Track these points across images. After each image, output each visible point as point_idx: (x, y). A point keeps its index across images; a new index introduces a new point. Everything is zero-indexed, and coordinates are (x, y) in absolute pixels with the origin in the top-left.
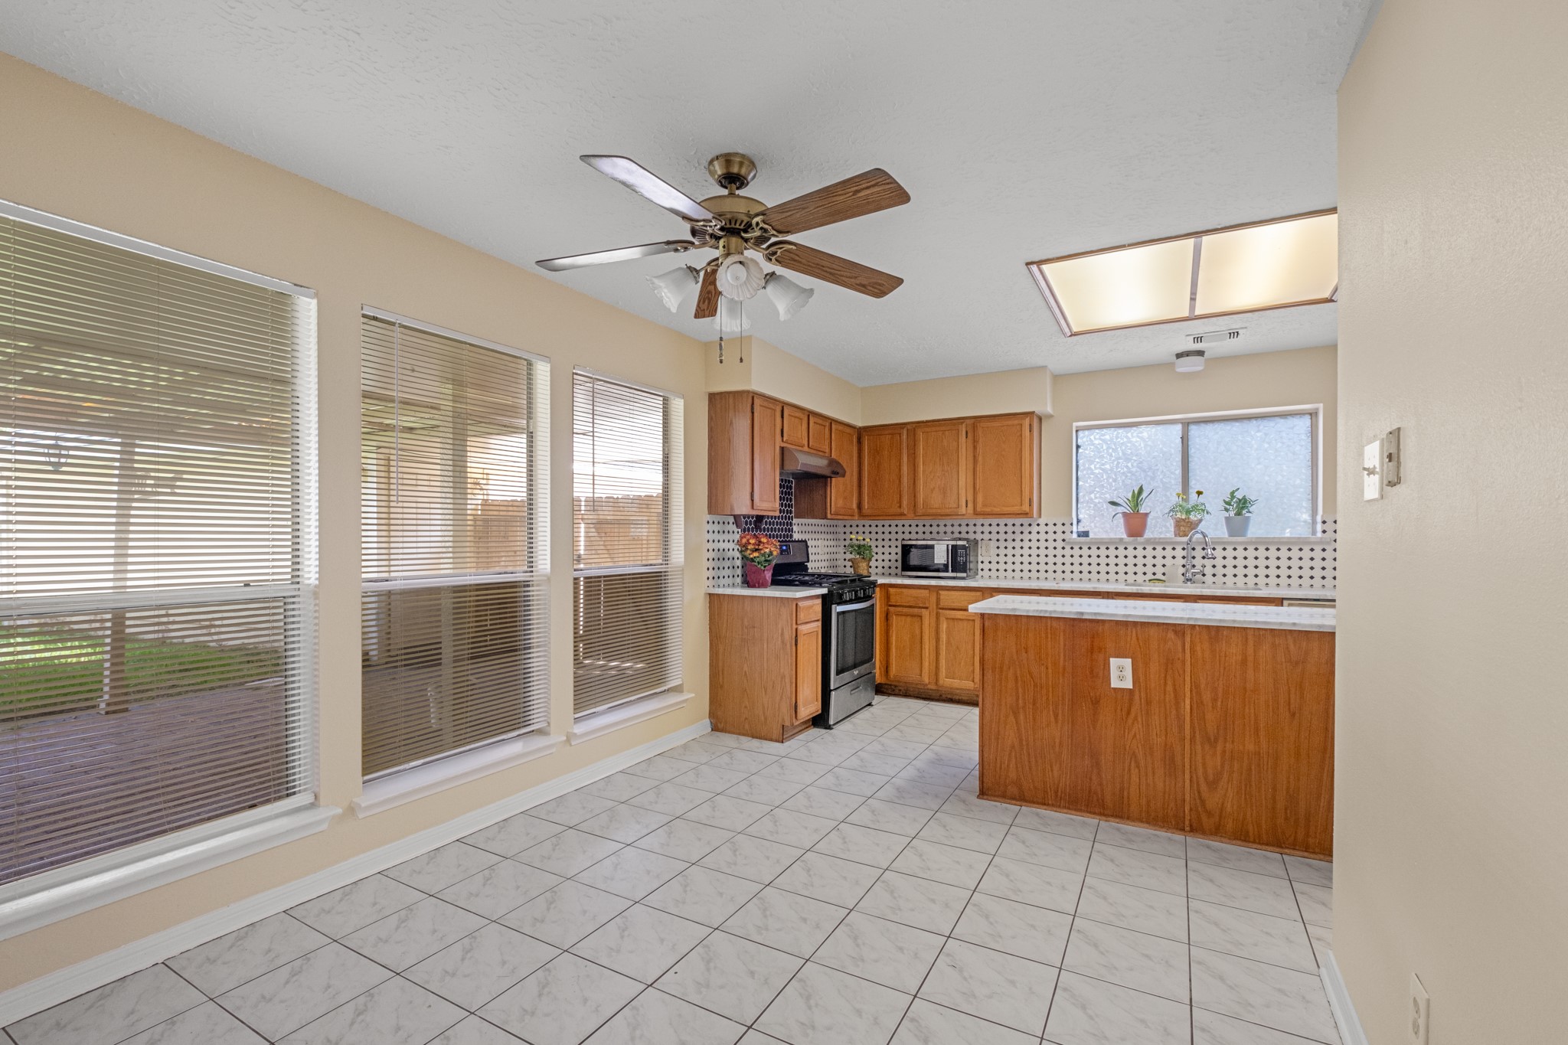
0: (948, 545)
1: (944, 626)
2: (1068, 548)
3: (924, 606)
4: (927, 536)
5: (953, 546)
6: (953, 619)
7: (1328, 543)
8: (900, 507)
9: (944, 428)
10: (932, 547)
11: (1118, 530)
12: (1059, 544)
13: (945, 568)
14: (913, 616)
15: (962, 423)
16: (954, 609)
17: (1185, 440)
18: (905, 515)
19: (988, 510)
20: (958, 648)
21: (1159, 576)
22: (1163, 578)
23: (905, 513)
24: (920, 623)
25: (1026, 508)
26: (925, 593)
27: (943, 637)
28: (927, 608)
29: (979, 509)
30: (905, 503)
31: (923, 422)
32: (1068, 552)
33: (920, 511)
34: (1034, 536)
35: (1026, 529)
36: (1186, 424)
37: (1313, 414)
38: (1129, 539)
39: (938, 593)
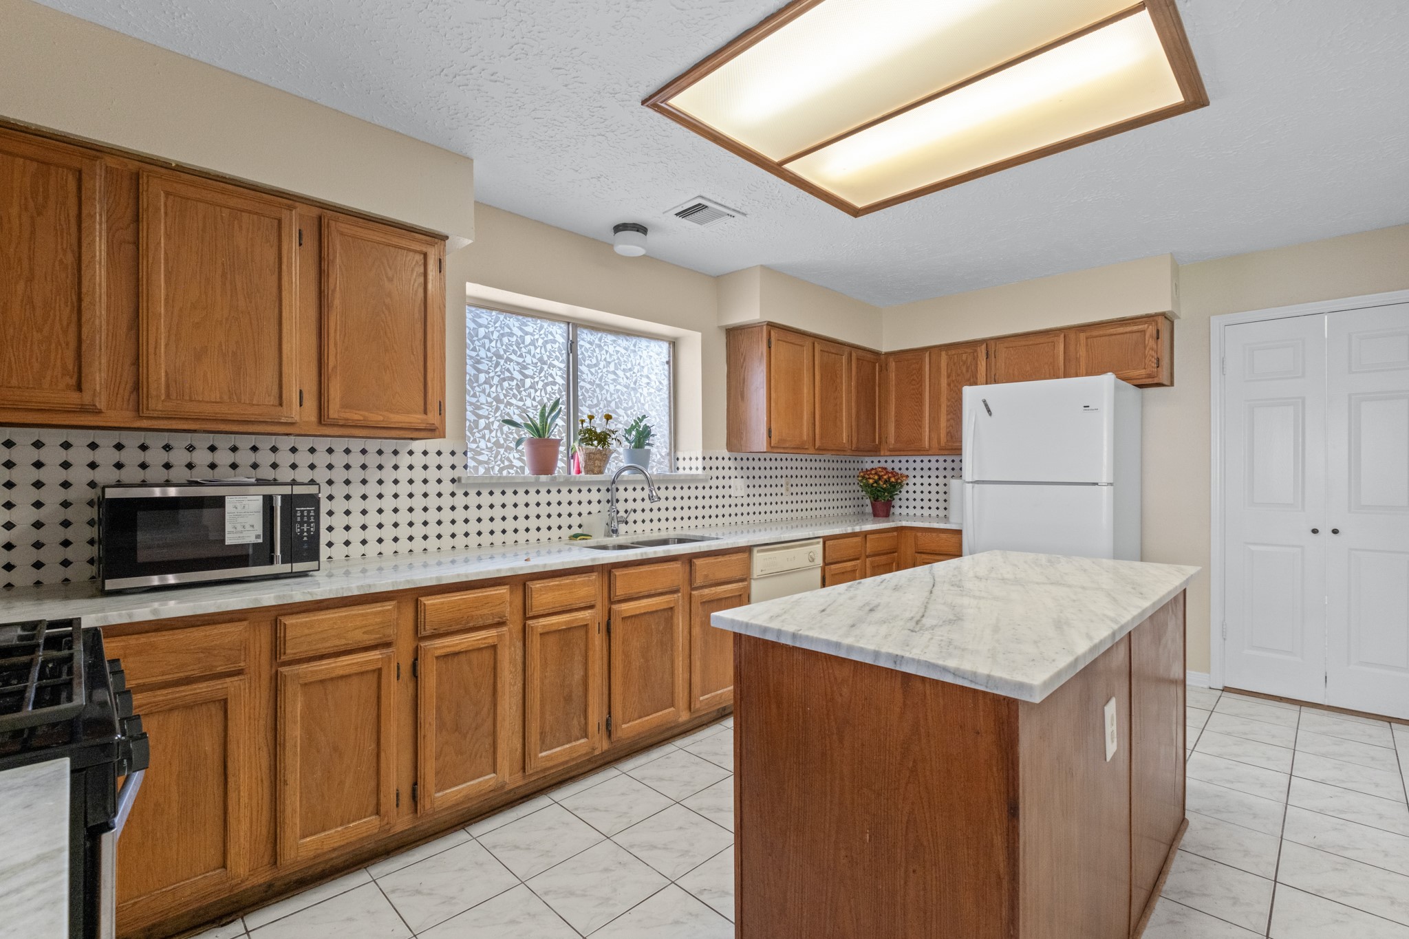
0: (268, 501)
1: (295, 705)
2: (460, 493)
3: (232, 668)
4: (201, 473)
5: (284, 497)
6: (322, 681)
8: (79, 387)
9: (233, 202)
10: (219, 502)
12: (447, 487)
13: (263, 553)
14: (188, 707)
15: (290, 208)
16: (322, 657)
17: (572, 347)
18: (100, 412)
19: (356, 416)
21: (576, 530)
23: (101, 403)
24: (219, 717)
25: (433, 418)
26: (234, 631)
27: (294, 733)
28: (240, 672)
29: (334, 411)
30: (99, 375)
31: (165, 165)
32: (460, 501)
33: (157, 404)
34: (403, 475)
35: (389, 462)
36: (574, 325)
37: (674, 344)
38: (543, 478)
39: (276, 625)
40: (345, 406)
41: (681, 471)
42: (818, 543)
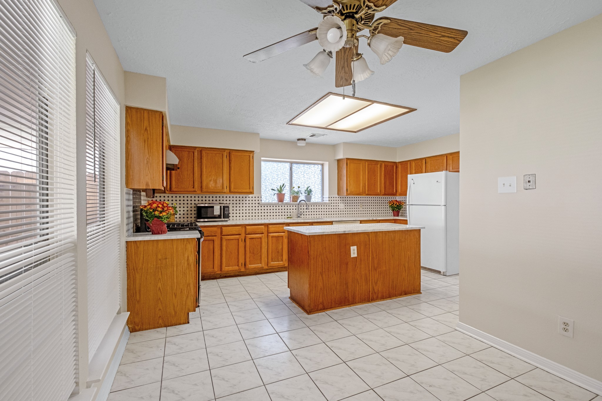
0: (221, 207)
1: (224, 243)
2: (260, 206)
3: (215, 235)
4: (211, 202)
5: (223, 206)
6: (229, 240)
7: (330, 204)
8: (194, 188)
9: (215, 152)
10: (213, 207)
11: (275, 200)
12: (257, 205)
13: (219, 217)
14: (209, 240)
15: (224, 151)
16: (229, 235)
17: (291, 169)
18: (196, 192)
19: (236, 190)
20: (231, 252)
21: (289, 216)
22: (290, 216)
23: (196, 190)
24: (213, 243)
25: (251, 190)
26: (215, 229)
27: (224, 248)
28: (216, 236)
29: (232, 190)
30: (196, 185)
31: (205, 148)
32: (260, 208)
33: (204, 190)
34: (247, 202)
35: (244, 199)
36: (292, 163)
37: (322, 165)
38: (280, 203)
39: (221, 228)
40: (234, 188)
41: (324, 201)
42: (358, 222)
